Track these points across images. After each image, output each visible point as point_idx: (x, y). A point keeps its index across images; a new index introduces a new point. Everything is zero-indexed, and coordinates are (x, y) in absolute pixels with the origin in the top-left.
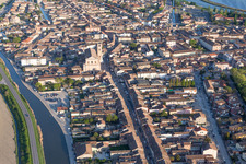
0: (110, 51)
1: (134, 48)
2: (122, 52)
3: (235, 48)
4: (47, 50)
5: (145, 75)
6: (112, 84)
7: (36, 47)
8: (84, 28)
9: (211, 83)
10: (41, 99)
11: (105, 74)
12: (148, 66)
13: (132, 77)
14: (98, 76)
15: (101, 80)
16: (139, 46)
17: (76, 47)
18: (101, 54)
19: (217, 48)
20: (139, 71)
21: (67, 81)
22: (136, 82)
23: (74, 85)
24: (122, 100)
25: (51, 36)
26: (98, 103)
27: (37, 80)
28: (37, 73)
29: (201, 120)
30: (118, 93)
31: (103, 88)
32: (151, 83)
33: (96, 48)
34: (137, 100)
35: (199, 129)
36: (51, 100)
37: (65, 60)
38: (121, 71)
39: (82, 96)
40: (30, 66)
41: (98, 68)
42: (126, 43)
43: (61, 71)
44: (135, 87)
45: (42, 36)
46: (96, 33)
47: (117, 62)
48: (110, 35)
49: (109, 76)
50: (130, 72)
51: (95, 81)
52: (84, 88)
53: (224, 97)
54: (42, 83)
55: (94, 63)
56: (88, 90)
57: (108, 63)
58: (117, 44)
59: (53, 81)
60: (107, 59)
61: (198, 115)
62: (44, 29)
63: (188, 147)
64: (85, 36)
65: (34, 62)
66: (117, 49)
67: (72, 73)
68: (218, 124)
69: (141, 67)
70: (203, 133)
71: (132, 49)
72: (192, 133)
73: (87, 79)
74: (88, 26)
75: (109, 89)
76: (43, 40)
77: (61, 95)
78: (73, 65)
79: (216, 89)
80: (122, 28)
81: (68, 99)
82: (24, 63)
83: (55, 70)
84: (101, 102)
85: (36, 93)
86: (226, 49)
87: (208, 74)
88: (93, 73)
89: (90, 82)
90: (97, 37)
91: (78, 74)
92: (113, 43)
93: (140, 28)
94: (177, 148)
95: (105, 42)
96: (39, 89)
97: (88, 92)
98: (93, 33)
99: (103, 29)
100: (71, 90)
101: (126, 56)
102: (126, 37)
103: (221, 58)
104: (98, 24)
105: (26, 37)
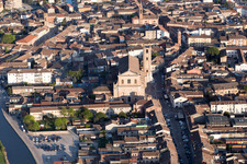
0: (168, 61)
1: (214, 57)
2: (191, 63)
4: (57, 58)
5: (224, 108)
6: (161, 122)
7: (39, 52)
8: (129, 19)
10: (31, 145)
11: (150, 104)
12: (235, 91)
13: (200, 110)
14: (137, 107)
15: (141, 115)
16: (223, 53)
17: (108, 53)
18: (150, 66)
20: (216, 99)
21: (81, 114)
22: (204, 121)
23: (92, 122)
24: (173, 153)
25: (70, 32)
26: (128, 156)
27: (27, 110)
28: (32, 98)
30: (169, 139)
31: (143, 128)
32: (232, 122)
34: (200, 153)
36: (46, 148)
37: (85, 75)
38: (182, 99)
39: (103, 142)
40: (23, 85)
41: (140, 92)
42: (200, 48)
43: (74, 95)
44: (201, 129)
45: (54, 32)
46: (151, 27)
47: (177, 80)
48: (173, 31)
49: (157, 107)
50: (198, 101)
51: (130, 116)
52: (109, 127)
54: (36, 116)
56: (114, 132)
58: (184, 47)
59: (56, 113)
60: (160, 74)
62: (60, 19)
64: (129, 32)
65: (30, 78)
66: (183, 58)
67: (91, 99)
69: (221, 92)
71: (209, 58)
73: (117, 111)
74: (137, 15)
75: (153, 130)
76: (55, 40)
77: (67, 138)
78: (97, 85)
80: (199, 19)
81: (78, 147)
82: (12, 78)
83: (64, 94)
84: (135, 154)
85: (22, 134)
88: (130, 100)
89: (123, 118)
90: (149, 35)
91: (102, 103)
92: (176, 47)
93: (232, 20)
96: (29, 126)
97: (116, 136)
98: (144, 28)
99: (164, 21)
100: (85, 131)
101: (197, 70)
102: (203, 37)
104: (156, 10)
105: (25, 32)
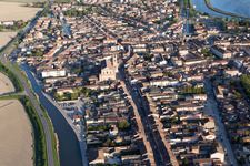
0: (125, 61)
1: (148, 58)
2: (137, 62)
3: (246, 55)
4: (66, 63)
5: (157, 83)
6: (126, 92)
7: (56, 60)
8: (101, 41)
9: (221, 89)
10: (59, 108)
11: (119, 84)
12: (161, 75)
13: (145, 85)
14: (113, 86)
15: (115, 89)
16: (153, 56)
17: (93, 59)
18: (116, 64)
19: (228, 55)
20: (152, 79)
21: (84, 91)
22: (148, 90)
23: (90, 94)
24: (135, 107)
25: (71, 49)
26: (112, 110)
27: (55, 90)
28: (56, 84)
29: (210, 125)
30: (131, 101)
31: (117, 96)
32: (162, 90)
33: (111, 59)
34: (148, 106)
35: (208, 134)
36: (68, 109)
37: (83, 71)
38: (135, 80)
39: (97, 105)
40: (51, 77)
41: (113, 78)
42: (140, 54)
43: (78, 82)
44: (147, 95)
45: (62, 49)
46: (113, 44)
47: (131, 71)
48: (126, 46)
49: (123, 85)
50: (143, 81)
51: (110, 90)
52: (99, 97)
53: (234, 103)
54: (60, 93)
55: (109, 73)
56: (103, 99)
57: (123, 73)
58: (132, 54)
59: (71, 91)
60: (122, 68)
61: (207, 120)
62: (65, 43)
63: (196, 151)
64: (102, 48)
65: (54, 74)
66: (132, 59)
67: (88, 83)
68: (227, 128)
69: (155, 76)
70: (211, 137)
71: (146, 59)
72: (200, 138)
73: (102, 88)
74: (105, 38)
75: (123, 97)
76: (64, 53)
77: (78, 104)
78: (90, 75)
79: (225, 95)
80: (137, 39)
81: (84, 107)
82: (44, 74)
83: (73, 81)
84: (115, 109)
85: (54, 103)
86: (237, 56)
87: (218, 81)
88: (109, 82)
89: (106, 91)
90: (113, 48)
91: (94, 84)
92: (128, 54)
93: (155, 39)
94: (185, 153)
95: (121, 54)
96: (58, 99)
97: (103, 101)
98: (110, 45)
99: (119, 41)
100: (87, 99)
101: (141, 65)
102: (141, 48)
103: (231, 65)
104: (115, 36)
105: (47, 50)
